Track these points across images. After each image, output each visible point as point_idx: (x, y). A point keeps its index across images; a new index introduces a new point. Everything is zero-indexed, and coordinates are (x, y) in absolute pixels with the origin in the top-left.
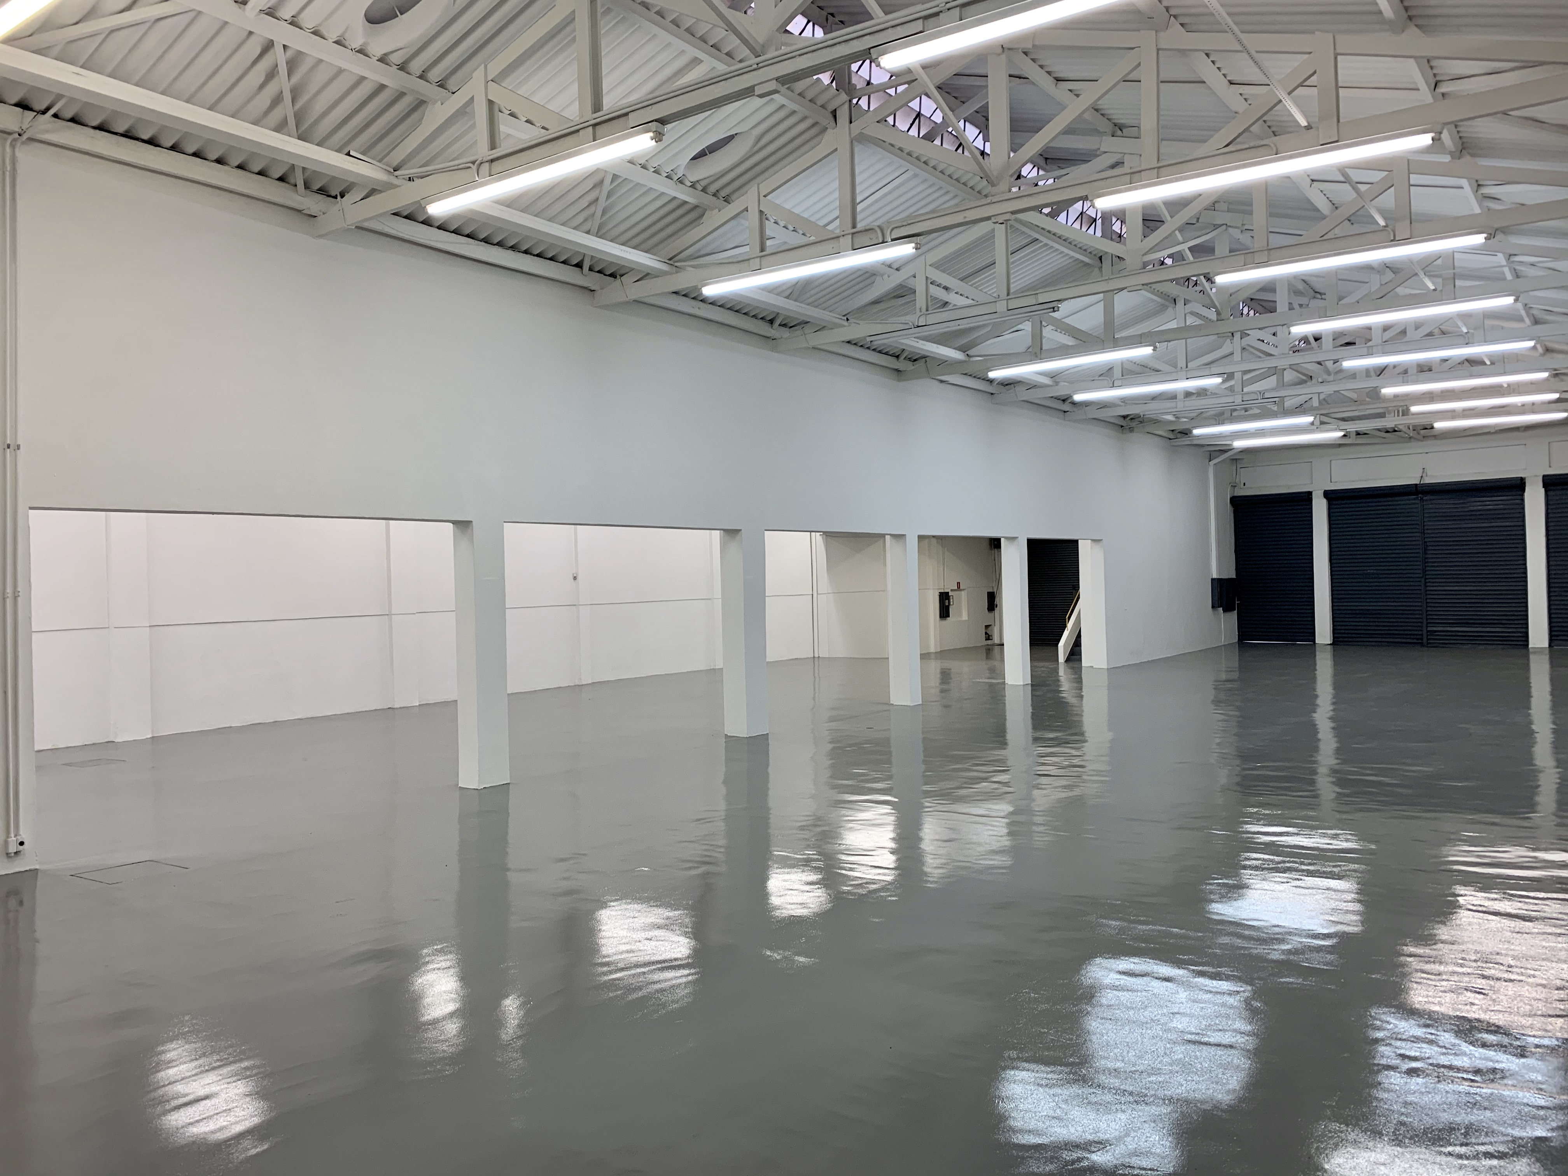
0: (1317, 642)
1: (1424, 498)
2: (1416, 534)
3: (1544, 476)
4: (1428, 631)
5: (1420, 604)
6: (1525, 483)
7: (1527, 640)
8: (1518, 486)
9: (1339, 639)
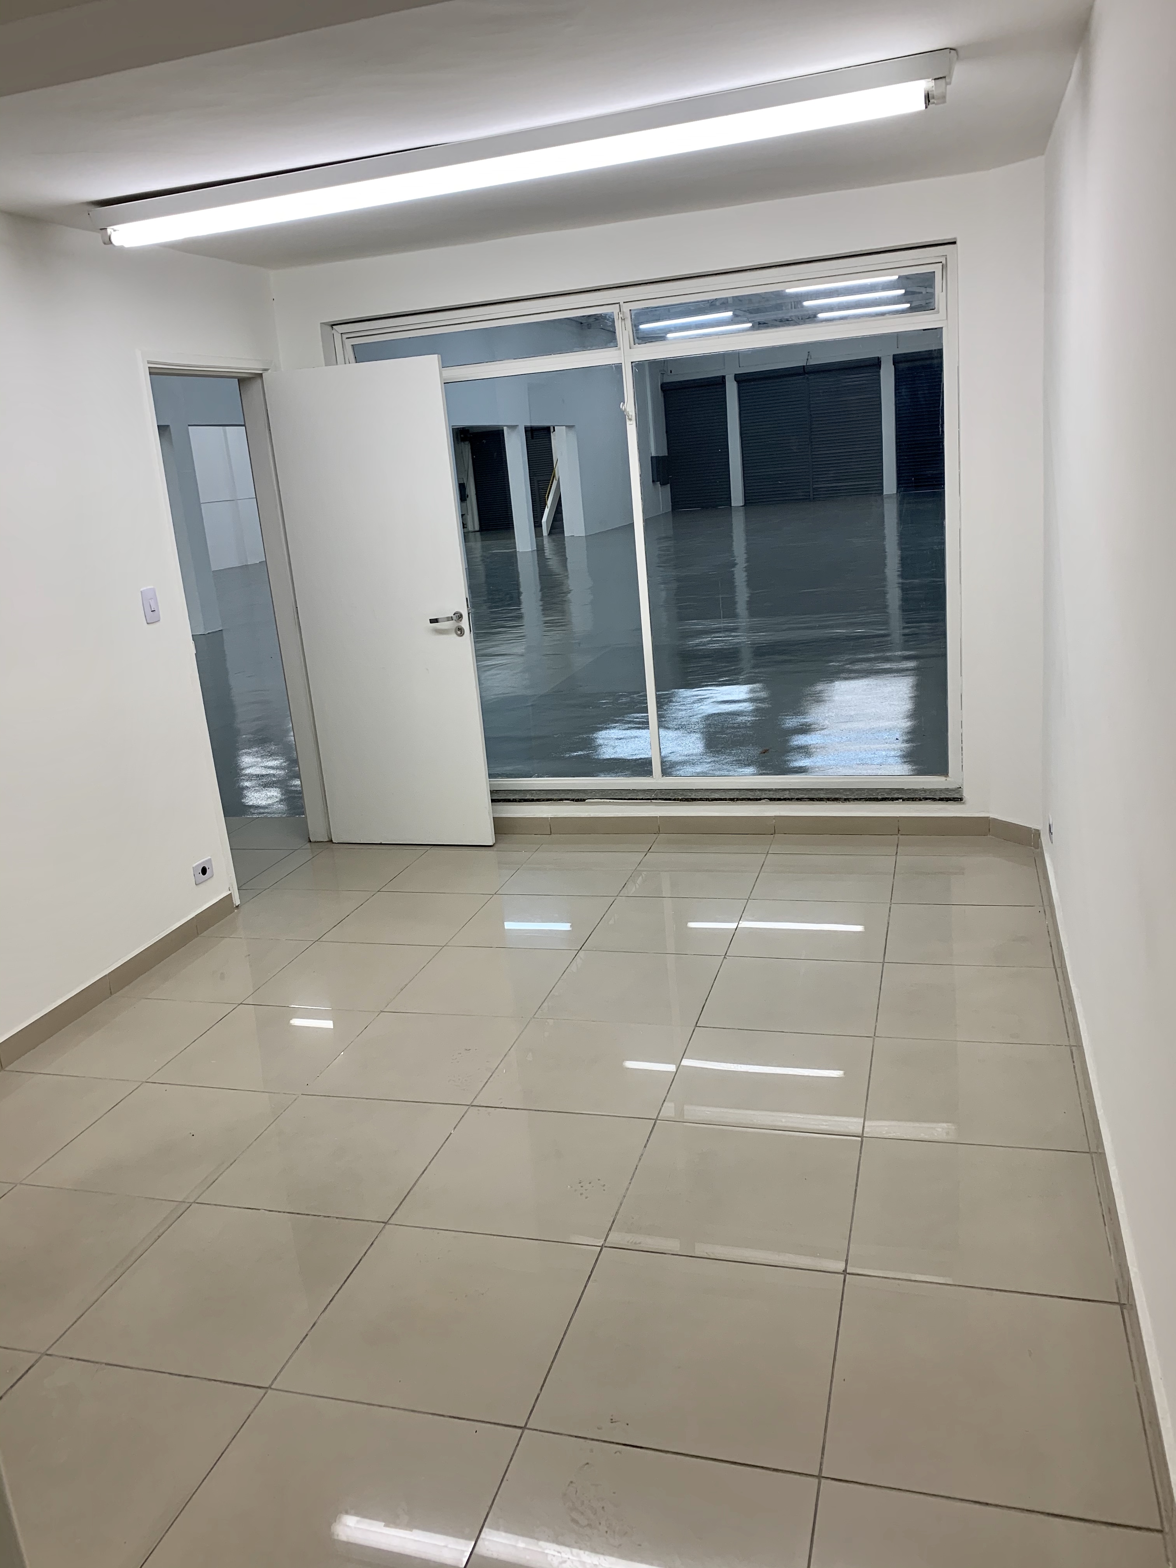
0: (732, 505)
1: (810, 378)
2: (803, 409)
3: (894, 355)
4: (813, 489)
5: (807, 467)
6: (881, 361)
7: (882, 490)
8: (876, 364)
9: (749, 500)
